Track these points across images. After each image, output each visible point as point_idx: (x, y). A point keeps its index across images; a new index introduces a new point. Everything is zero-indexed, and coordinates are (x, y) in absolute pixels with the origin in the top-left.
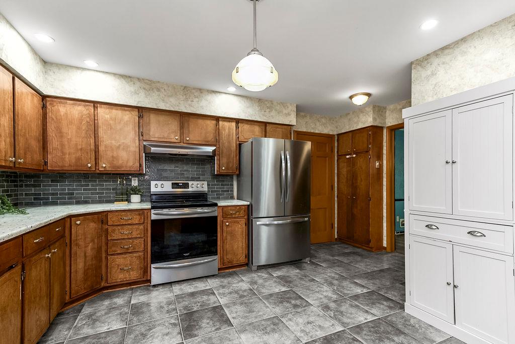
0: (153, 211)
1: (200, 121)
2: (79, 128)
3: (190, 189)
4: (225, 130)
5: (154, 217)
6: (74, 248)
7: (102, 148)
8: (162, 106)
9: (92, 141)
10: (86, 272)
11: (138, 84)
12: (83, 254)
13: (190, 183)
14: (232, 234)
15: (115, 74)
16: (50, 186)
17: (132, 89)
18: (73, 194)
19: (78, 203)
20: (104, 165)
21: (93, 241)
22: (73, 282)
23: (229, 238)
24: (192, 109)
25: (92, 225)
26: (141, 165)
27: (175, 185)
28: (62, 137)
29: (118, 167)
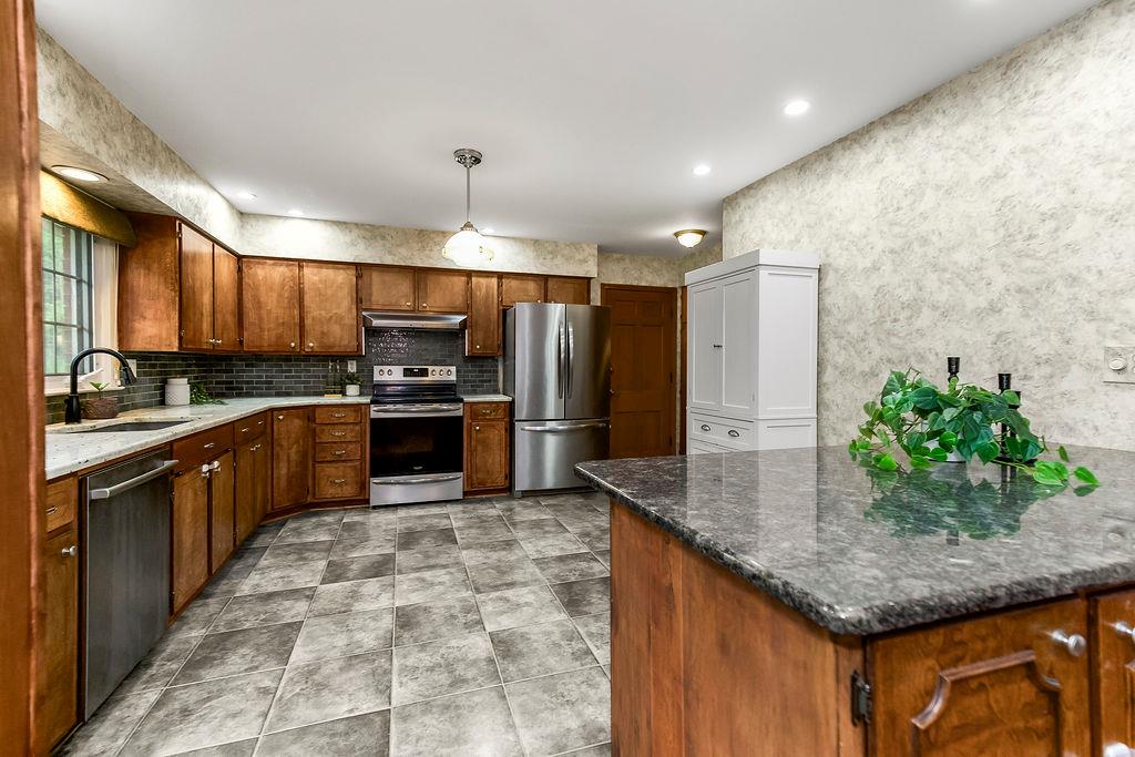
0: (373, 408)
1: (444, 279)
2: (280, 295)
3: (429, 379)
4: (480, 290)
5: (373, 415)
6: (277, 449)
7: (308, 322)
8: (388, 260)
9: (296, 312)
10: (289, 482)
11: (356, 232)
12: (285, 458)
13: (430, 368)
14: (485, 444)
15: (326, 221)
16: (244, 371)
17: (348, 239)
18: (271, 382)
19: (278, 395)
20: (311, 345)
21: (297, 442)
22: (276, 491)
23: (479, 448)
24: (431, 261)
25: (297, 422)
26: (359, 346)
27: (408, 372)
28: (260, 308)
29: (330, 347)
